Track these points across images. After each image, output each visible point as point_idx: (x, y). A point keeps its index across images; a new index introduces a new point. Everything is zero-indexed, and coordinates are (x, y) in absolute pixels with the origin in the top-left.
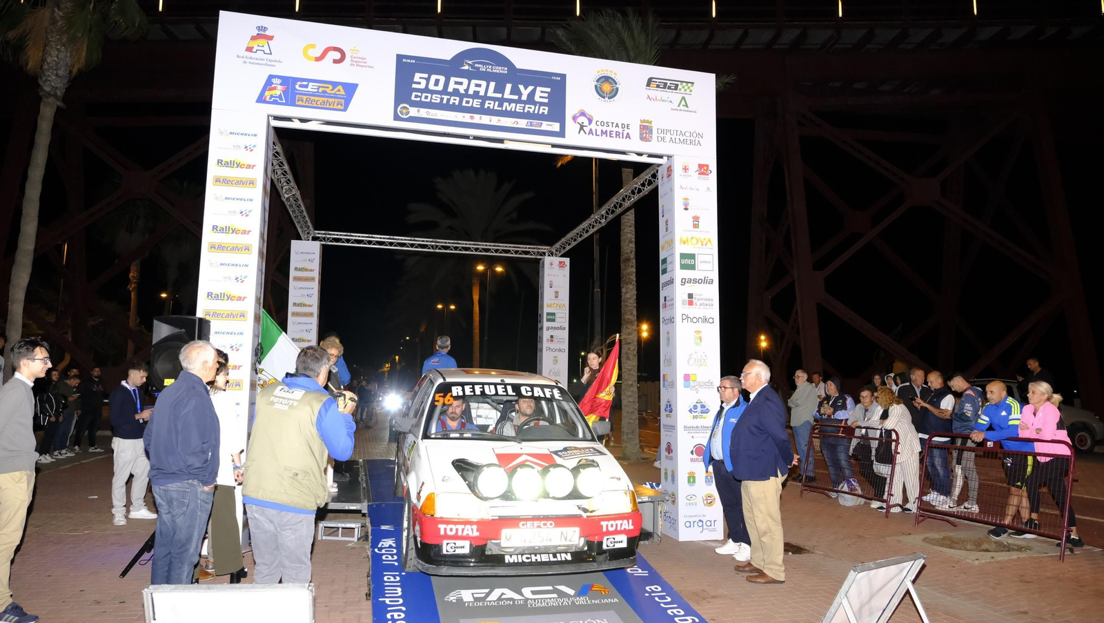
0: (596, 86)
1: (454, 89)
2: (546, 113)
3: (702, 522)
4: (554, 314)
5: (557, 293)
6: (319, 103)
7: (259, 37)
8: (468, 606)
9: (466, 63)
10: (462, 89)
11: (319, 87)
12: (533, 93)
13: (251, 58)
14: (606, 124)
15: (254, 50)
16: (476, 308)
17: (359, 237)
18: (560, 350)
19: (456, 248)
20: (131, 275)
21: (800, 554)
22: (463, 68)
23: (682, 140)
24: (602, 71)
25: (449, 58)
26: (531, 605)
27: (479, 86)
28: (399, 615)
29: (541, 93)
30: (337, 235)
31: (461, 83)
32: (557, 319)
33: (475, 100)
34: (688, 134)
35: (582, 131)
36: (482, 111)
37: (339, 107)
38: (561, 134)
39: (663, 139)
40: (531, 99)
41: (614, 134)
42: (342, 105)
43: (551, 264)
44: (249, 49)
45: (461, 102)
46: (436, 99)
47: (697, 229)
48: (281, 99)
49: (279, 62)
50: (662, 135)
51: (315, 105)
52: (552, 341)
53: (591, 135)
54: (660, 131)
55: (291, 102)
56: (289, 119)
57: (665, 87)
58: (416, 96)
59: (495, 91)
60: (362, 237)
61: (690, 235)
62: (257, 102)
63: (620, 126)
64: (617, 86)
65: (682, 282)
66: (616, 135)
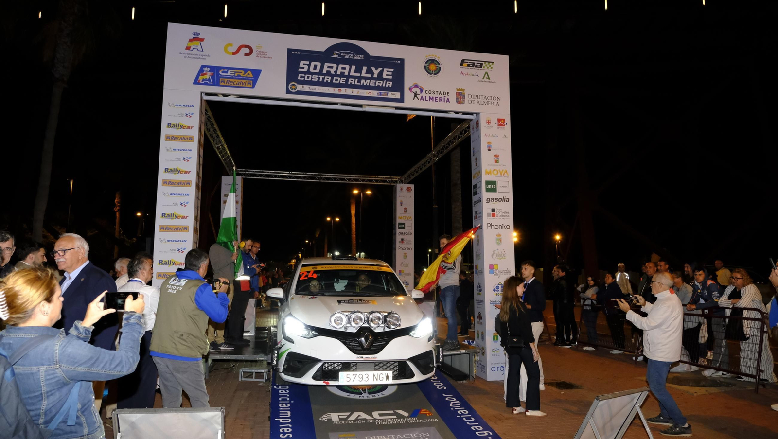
0: (425, 66)
1: (327, 71)
2: (391, 86)
5: (405, 209)
6: (235, 83)
7: (194, 39)
8: (335, 423)
9: (335, 53)
10: (332, 71)
11: (236, 72)
12: (381, 73)
13: (189, 54)
14: (432, 93)
15: (191, 49)
16: (354, 220)
17: (268, 172)
18: (408, 249)
19: (335, 179)
20: (116, 200)
21: (571, 389)
22: (333, 56)
23: (486, 102)
24: (430, 56)
25: (323, 51)
26: (378, 423)
27: (344, 68)
28: (288, 430)
29: (387, 73)
30: (253, 172)
31: (332, 67)
33: (342, 78)
34: (490, 98)
35: (416, 98)
36: (347, 86)
37: (249, 86)
38: (402, 100)
39: (473, 102)
40: (380, 77)
41: (438, 100)
42: (251, 84)
43: (401, 189)
44: (188, 48)
45: (332, 80)
46: (315, 78)
47: (497, 164)
48: (210, 81)
49: (209, 56)
50: (472, 99)
51: (233, 85)
52: (402, 242)
53: (422, 100)
54: (470, 96)
55: (217, 83)
56: (216, 95)
57: (473, 66)
58: (301, 77)
59: (355, 72)
60: (271, 172)
61: (492, 168)
62: (193, 84)
63: (442, 93)
64: (440, 66)
65: (487, 201)
66: (440, 100)
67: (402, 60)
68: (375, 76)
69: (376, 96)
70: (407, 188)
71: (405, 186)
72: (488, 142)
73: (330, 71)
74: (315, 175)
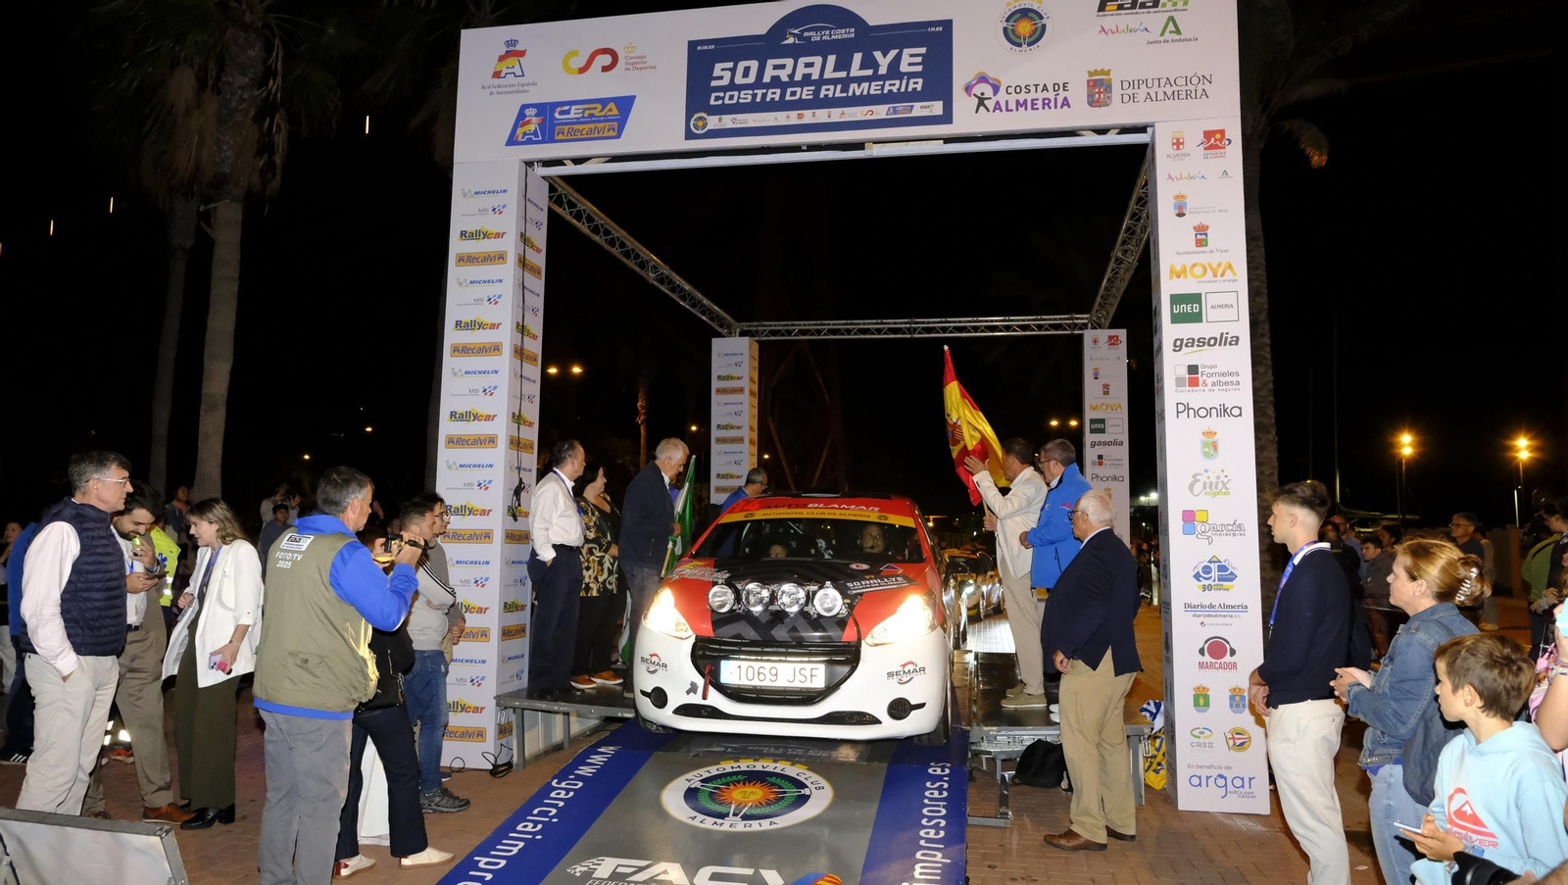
0: (1005, 29)
1: (772, 77)
2: (919, 89)
3: (1225, 778)
4: (1102, 421)
5: (1106, 386)
6: (584, 132)
7: (509, 54)
9: (791, 34)
10: (784, 75)
11: (585, 109)
12: (898, 58)
13: (499, 86)
14: (1024, 90)
15: (503, 75)
17: (805, 325)
18: (1115, 478)
19: (944, 330)
22: (786, 42)
23: (1169, 94)
25: (764, 32)
27: (809, 65)
29: (911, 59)
31: (783, 67)
32: (1108, 429)
33: (805, 89)
34: (1181, 81)
35: (982, 107)
36: (817, 103)
37: (612, 133)
38: (946, 118)
40: (894, 71)
41: (1040, 103)
42: (614, 130)
43: (1095, 342)
44: (497, 75)
45: (783, 95)
46: (746, 97)
47: (1203, 249)
48: (537, 136)
49: (535, 84)
50: (1130, 91)
51: (580, 137)
52: (1101, 464)
53: (998, 111)
54: (1126, 85)
55: (552, 140)
57: (1133, 7)
58: (717, 99)
59: (836, 70)
60: (809, 325)
61: (1189, 261)
62: (507, 145)
63: (1050, 88)
64: (1044, 21)
65: (1175, 345)
66: (1044, 104)
67: (947, 25)
68: (883, 71)
69: (883, 116)
70: (1110, 338)
71: (1103, 334)
72: (1177, 194)
73: (779, 76)
74: (901, 323)
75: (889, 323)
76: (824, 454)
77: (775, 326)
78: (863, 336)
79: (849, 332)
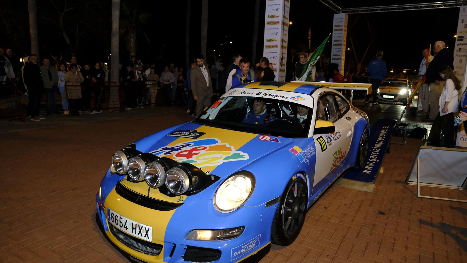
5: (466, 25)
18: (464, 56)
19: (410, 8)
20: (309, 33)
32: (465, 39)
43: (464, 10)
52: (460, 51)
60: (365, 8)
74: (396, 6)
75: (391, 7)
76: (368, 48)
77: (354, 9)
78: (382, 11)
79: (377, 10)
